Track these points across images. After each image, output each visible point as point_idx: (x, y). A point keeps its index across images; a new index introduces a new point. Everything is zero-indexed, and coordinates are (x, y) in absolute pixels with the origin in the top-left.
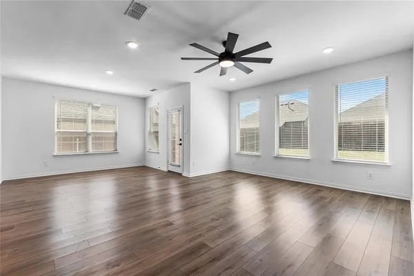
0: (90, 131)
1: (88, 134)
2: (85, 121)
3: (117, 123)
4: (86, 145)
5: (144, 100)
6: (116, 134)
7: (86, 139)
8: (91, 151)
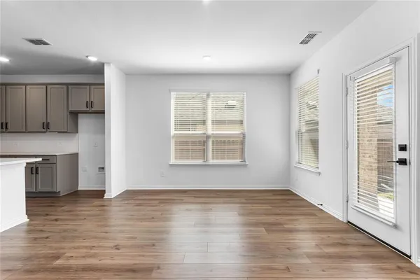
0: (210, 132)
1: (208, 137)
2: (204, 122)
3: (245, 122)
4: (204, 151)
5: (287, 76)
6: (244, 135)
7: (205, 143)
8: (211, 162)
